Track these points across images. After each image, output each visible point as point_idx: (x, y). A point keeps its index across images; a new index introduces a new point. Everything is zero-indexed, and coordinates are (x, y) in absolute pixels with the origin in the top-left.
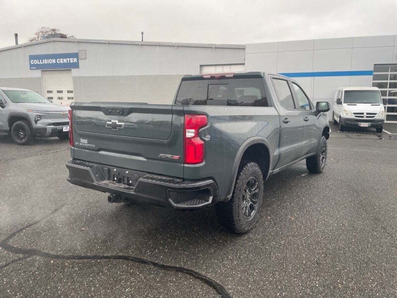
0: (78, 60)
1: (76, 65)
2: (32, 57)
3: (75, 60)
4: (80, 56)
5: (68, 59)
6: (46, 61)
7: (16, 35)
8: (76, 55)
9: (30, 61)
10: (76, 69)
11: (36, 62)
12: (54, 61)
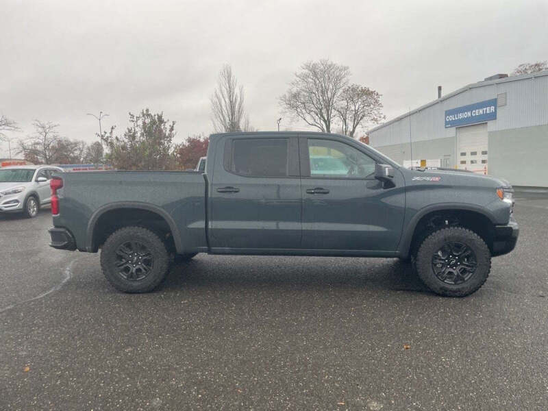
0: (495, 109)
1: (493, 116)
2: (448, 113)
3: (493, 108)
4: (499, 103)
5: (485, 109)
6: (461, 116)
7: (440, 88)
8: (493, 102)
9: (446, 116)
10: (494, 121)
11: (451, 118)
12: (469, 114)
